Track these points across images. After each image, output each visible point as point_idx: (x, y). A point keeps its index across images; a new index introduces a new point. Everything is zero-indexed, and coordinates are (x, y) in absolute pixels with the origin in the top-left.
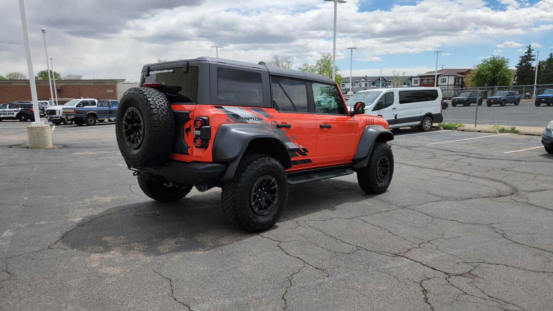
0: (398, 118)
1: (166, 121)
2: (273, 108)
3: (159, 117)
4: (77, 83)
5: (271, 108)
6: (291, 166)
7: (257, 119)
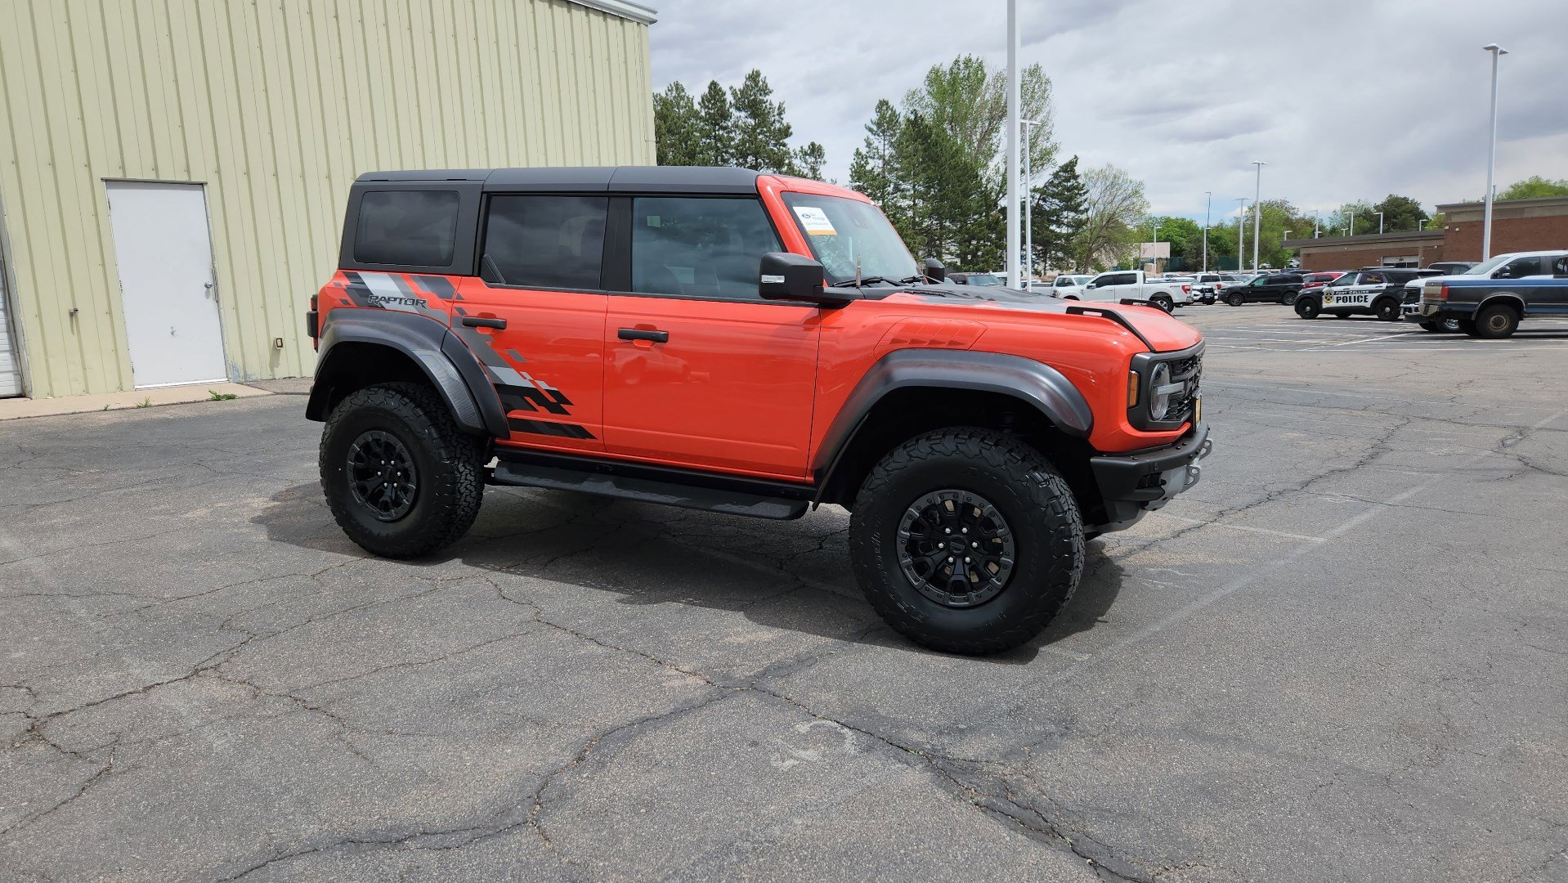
2: (479, 276)
5: (472, 276)
6: (509, 432)
7: (408, 302)
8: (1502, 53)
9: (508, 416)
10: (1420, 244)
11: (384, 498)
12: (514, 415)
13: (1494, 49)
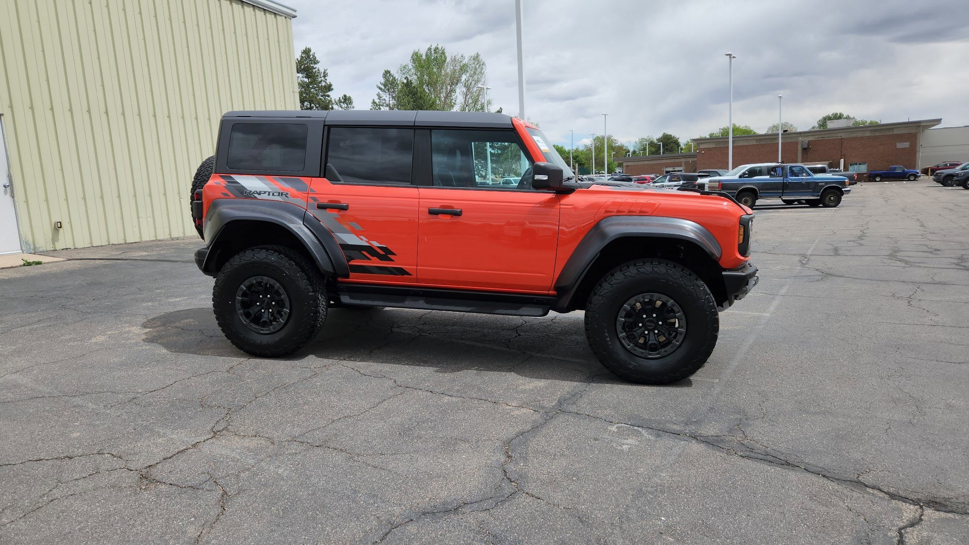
2: (324, 177)
4: (839, 135)
5: (320, 177)
6: (349, 274)
7: (275, 194)
8: (734, 57)
9: (350, 263)
10: (683, 160)
11: (263, 319)
12: (352, 263)
13: (730, 55)
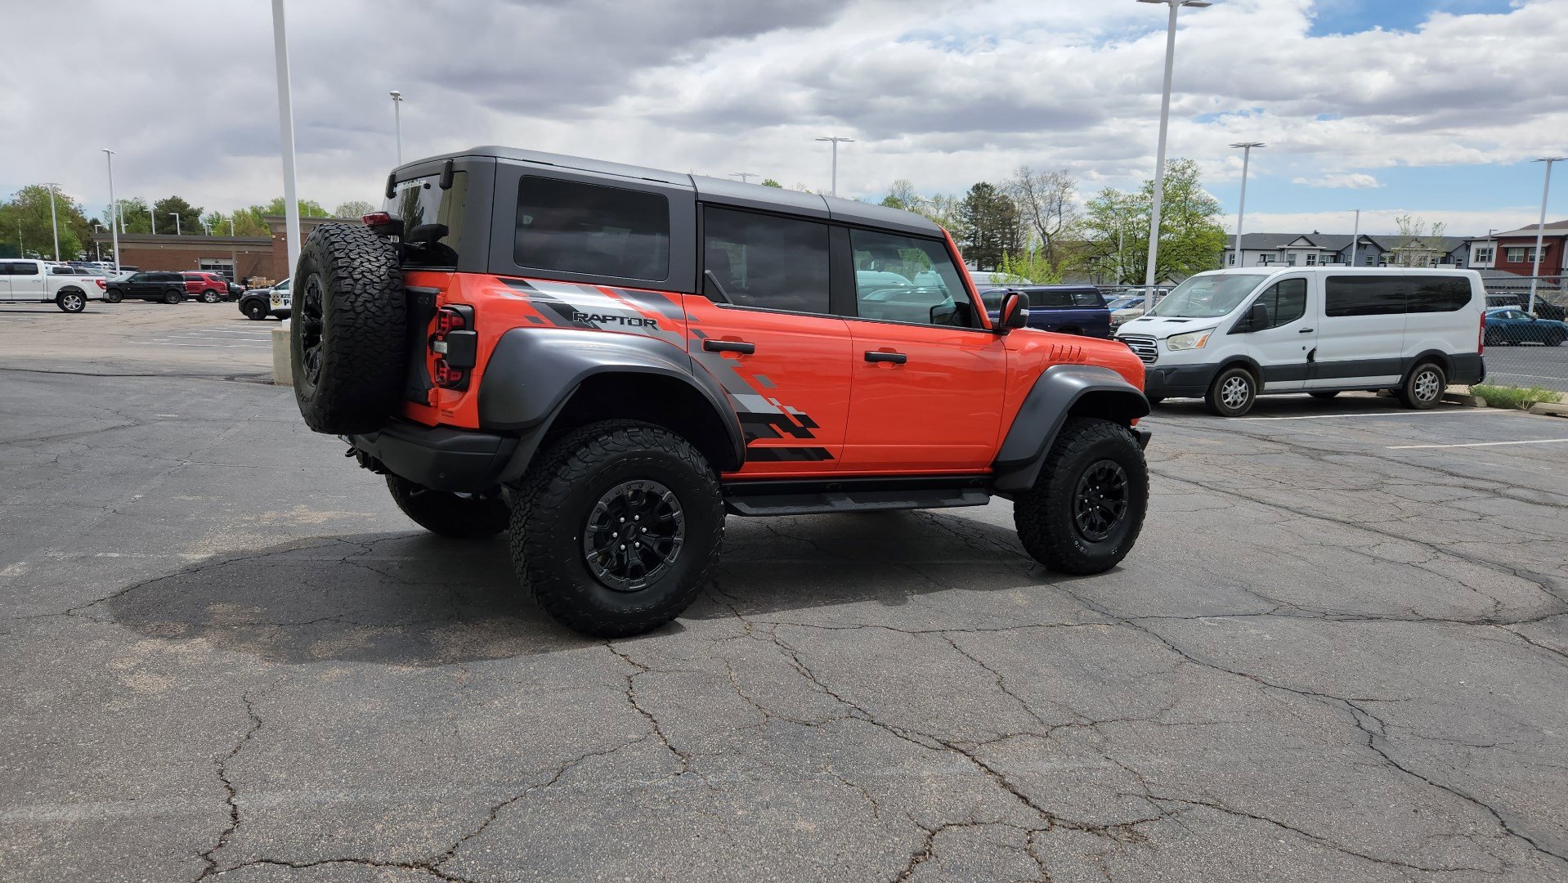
0: (1318, 359)
1: (377, 314)
2: (703, 294)
3: (356, 301)
5: (695, 294)
6: (743, 463)
7: (633, 322)
9: (749, 445)
12: (754, 445)
